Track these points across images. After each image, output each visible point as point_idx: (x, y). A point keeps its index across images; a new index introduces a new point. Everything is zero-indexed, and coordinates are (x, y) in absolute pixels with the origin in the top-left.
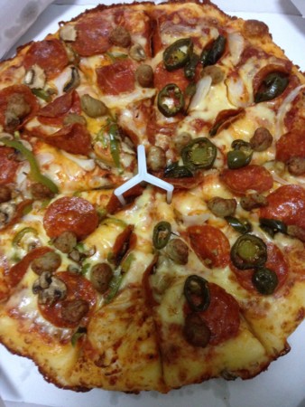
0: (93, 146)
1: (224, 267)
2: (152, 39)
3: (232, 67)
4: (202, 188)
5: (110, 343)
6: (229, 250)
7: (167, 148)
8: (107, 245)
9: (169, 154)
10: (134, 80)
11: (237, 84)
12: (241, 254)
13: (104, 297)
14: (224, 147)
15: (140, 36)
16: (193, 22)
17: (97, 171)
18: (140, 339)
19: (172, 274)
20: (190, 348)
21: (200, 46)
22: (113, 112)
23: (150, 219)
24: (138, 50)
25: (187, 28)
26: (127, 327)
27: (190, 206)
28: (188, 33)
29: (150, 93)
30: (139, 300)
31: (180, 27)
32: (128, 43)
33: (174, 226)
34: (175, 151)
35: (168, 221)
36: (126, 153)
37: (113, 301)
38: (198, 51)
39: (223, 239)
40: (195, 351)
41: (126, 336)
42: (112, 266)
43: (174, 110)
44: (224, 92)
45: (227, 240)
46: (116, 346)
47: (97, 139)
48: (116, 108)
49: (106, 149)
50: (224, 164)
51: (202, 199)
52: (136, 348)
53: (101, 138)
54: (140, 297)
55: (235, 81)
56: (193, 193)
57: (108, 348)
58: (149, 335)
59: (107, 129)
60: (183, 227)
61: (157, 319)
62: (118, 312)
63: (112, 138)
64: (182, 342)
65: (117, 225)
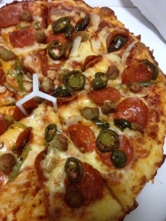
0: (5, 78)
1: (92, 151)
2: (46, 18)
3: (94, 32)
4: (77, 102)
5: (10, 210)
6: (95, 140)
7: (55, 79)
8: (12, 140)
9: (56, 82)
10: (34, 40)
11: (96, 42)
12: (103, 142)
13: (9, 177)
14: (90, 77)
15: (38, 17)
16: (70, 8)
17: (7, 93)
18: (34, 206)
19: (57, 158)
20: (69, 209)
21: (75, 22)
22: (20, 58)
23: (43, 123)
24: (37, 24)
25: (66, 12)
26: (23, 197)
27: (70, 114)
28: (67, 14)
29: (44, 46)
30: (34, 178)
31: (62, 11)
32: (31, 20)
33: (59, 127)
34: (59, 80)
35: (55, 123)
36: (28, 82)
37: (14, 180)
38: (74, 25)
39: (91, 133)
40: (73, 212)
41: (23, 204)
42: (16, 156)
43: (59, 56)
44: (89, 46)
45: (93, 133)
47: (8, 73)
48: (21, 55)
49: (14, 80)
50: (91, 87)
51: (77, 109)
52: (30, 212)
53: (10, 72)
54: (34, 176)
55: (96, 40)
56: (72, 105)
57: (9, 213)
58: (40, 202)
59: (15, 67)
60: (66, 127)
61: (46, 190)
62: (18, 187)
63: (18, 72)
64: (63, 205)
65: (20, 127)
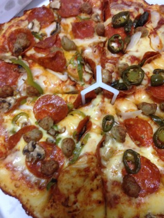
0: (67, 67)
1: (148, 146)
2: (104, 11)
3: (152, 29)
4: (135, 96)
5: (73, 191)
6: (152, 136)
7: (113, 71)
8: (73, 127)
9: (114, 75)
10: (94, 32)
11: (155, 38)
12: (160, 138)
13: (69, 160)
14: (149, 73)
15: (98, 9)
16: (130, 3)
17: (68, 81)
18: (92, 190)
19: (114, 148)
20: (127, 198)
21: (133, 17)
22: (80, 49)
23: (100, 113)
24: (97, 16)
25: (126, 7)
26: (84, 181)
27: (126, 107)
28: (126, 9)
29: (103, 39)
30: (93, 164)
31: (122, 5)
32: (91, 12)
33: (116, 118)
34: (117, 73)
35: (112, 115)
36: (87, 72)
37: (75, 163)
38: (133, 20)
39: (149, 128)
40: (130, 200)
41: (83, 186)
42: (75, 141)
43: (118, 49)
44: (148, 42)
45: (151, 129)
46: (77, 193)
47: (70, 63)
48: (81, 46)
49: (74, 70)
50: (149, 83)
51: (134, 103)
52: (89, 196)
53: (72, 62)
54: (93, 162)
55: (155, 36)
56: (128, 99)
57: (71, 194)
58: (98, 188)
59: (76, 58)
61: (104, 177)
62: (79, 171)
63: (79, 63)
64: (121, 193)
65: (80, 115)
